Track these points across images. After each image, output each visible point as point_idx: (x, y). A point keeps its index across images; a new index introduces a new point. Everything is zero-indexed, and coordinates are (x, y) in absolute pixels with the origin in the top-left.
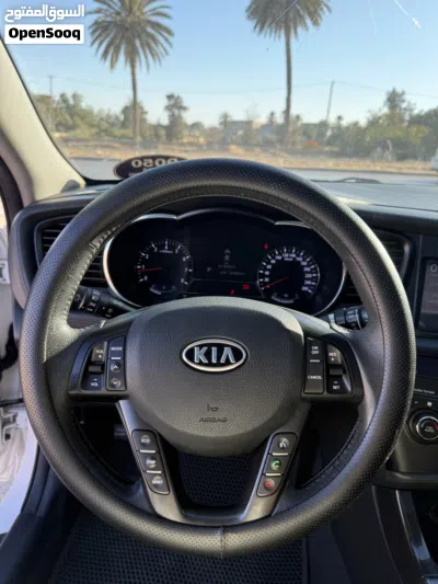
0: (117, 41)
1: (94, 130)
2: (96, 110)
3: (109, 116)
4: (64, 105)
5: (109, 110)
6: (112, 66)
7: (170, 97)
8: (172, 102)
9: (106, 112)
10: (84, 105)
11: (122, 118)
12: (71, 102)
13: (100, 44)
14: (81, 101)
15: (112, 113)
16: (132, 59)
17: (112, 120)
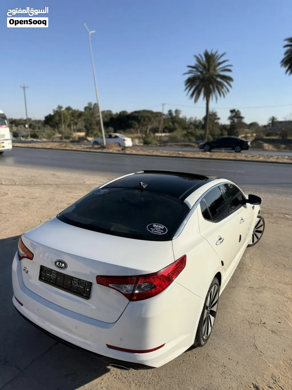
0: (200, 88)
1: (185, 132)
2: (188, 117)
3: (195, 121)
4: (170, 117)
5: (196, 118)
6: (196, 101)
7: (232, 111)
8: (234, 114)
9: (194, 119)
10: (181, 116)
11: (203, 123)
12: (174, 114)
13: (190, 90)
14: (179, 114)
15: (197, 119)
16: (208, 96)
17: (197, 124)
